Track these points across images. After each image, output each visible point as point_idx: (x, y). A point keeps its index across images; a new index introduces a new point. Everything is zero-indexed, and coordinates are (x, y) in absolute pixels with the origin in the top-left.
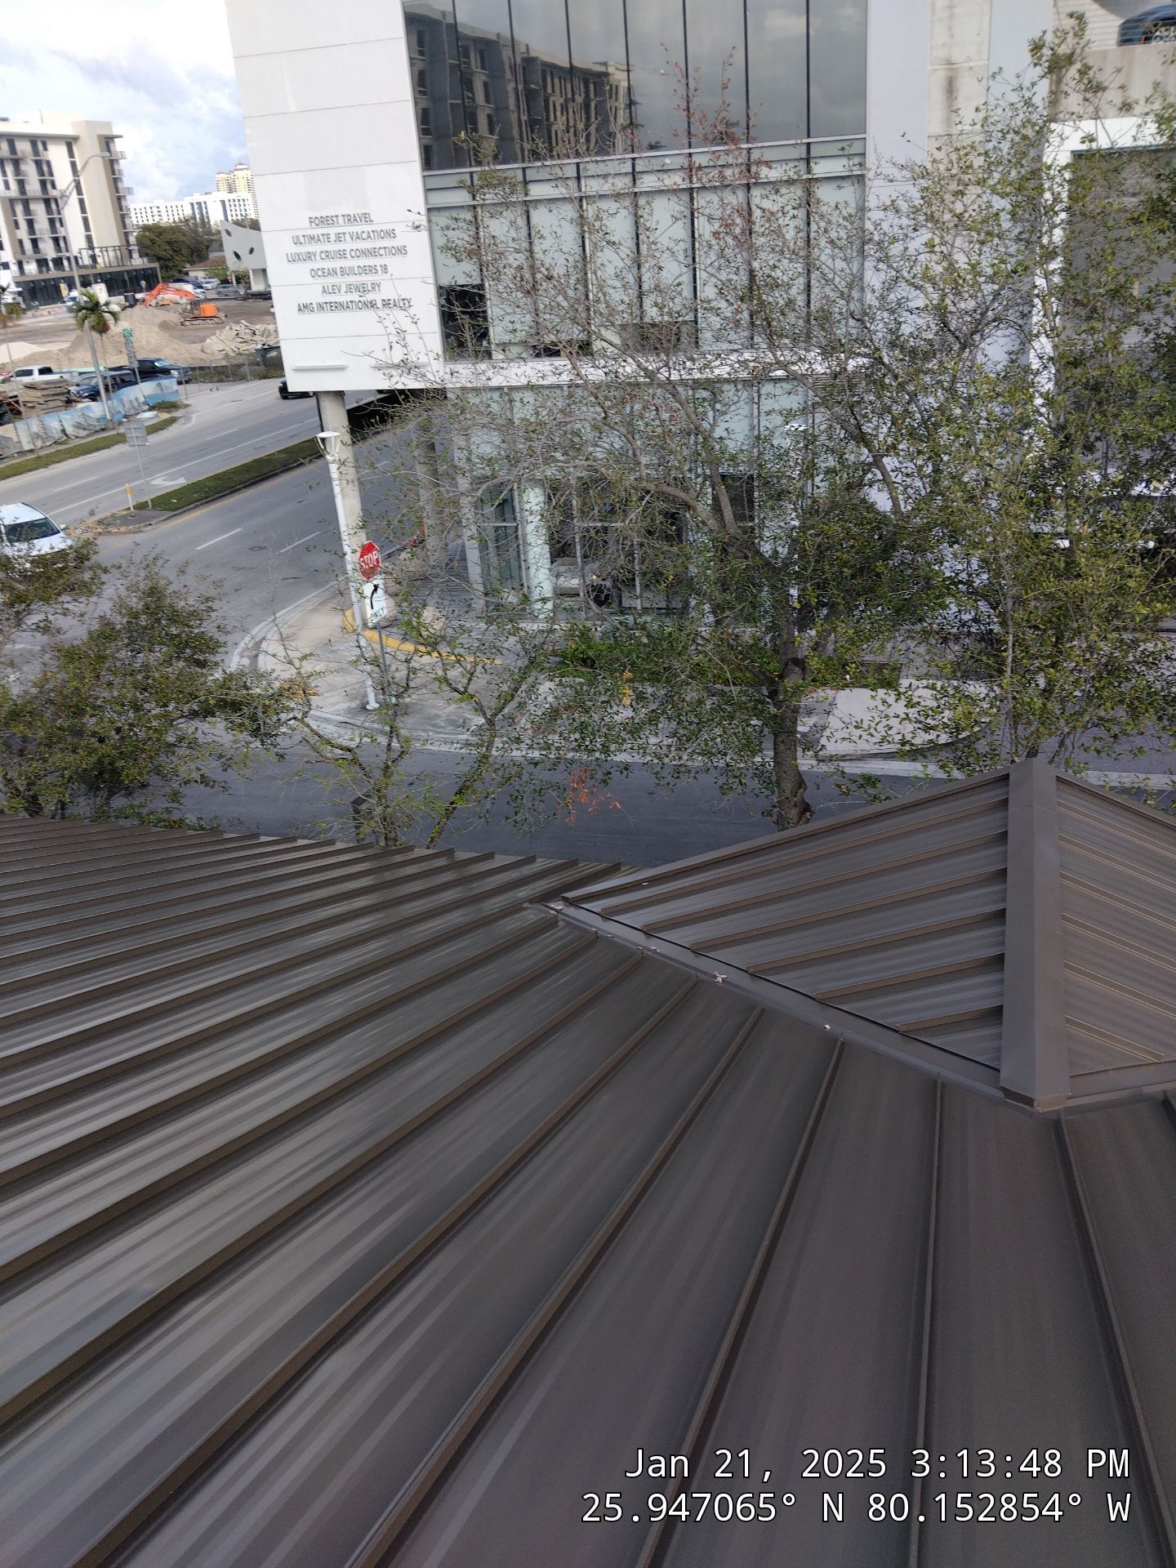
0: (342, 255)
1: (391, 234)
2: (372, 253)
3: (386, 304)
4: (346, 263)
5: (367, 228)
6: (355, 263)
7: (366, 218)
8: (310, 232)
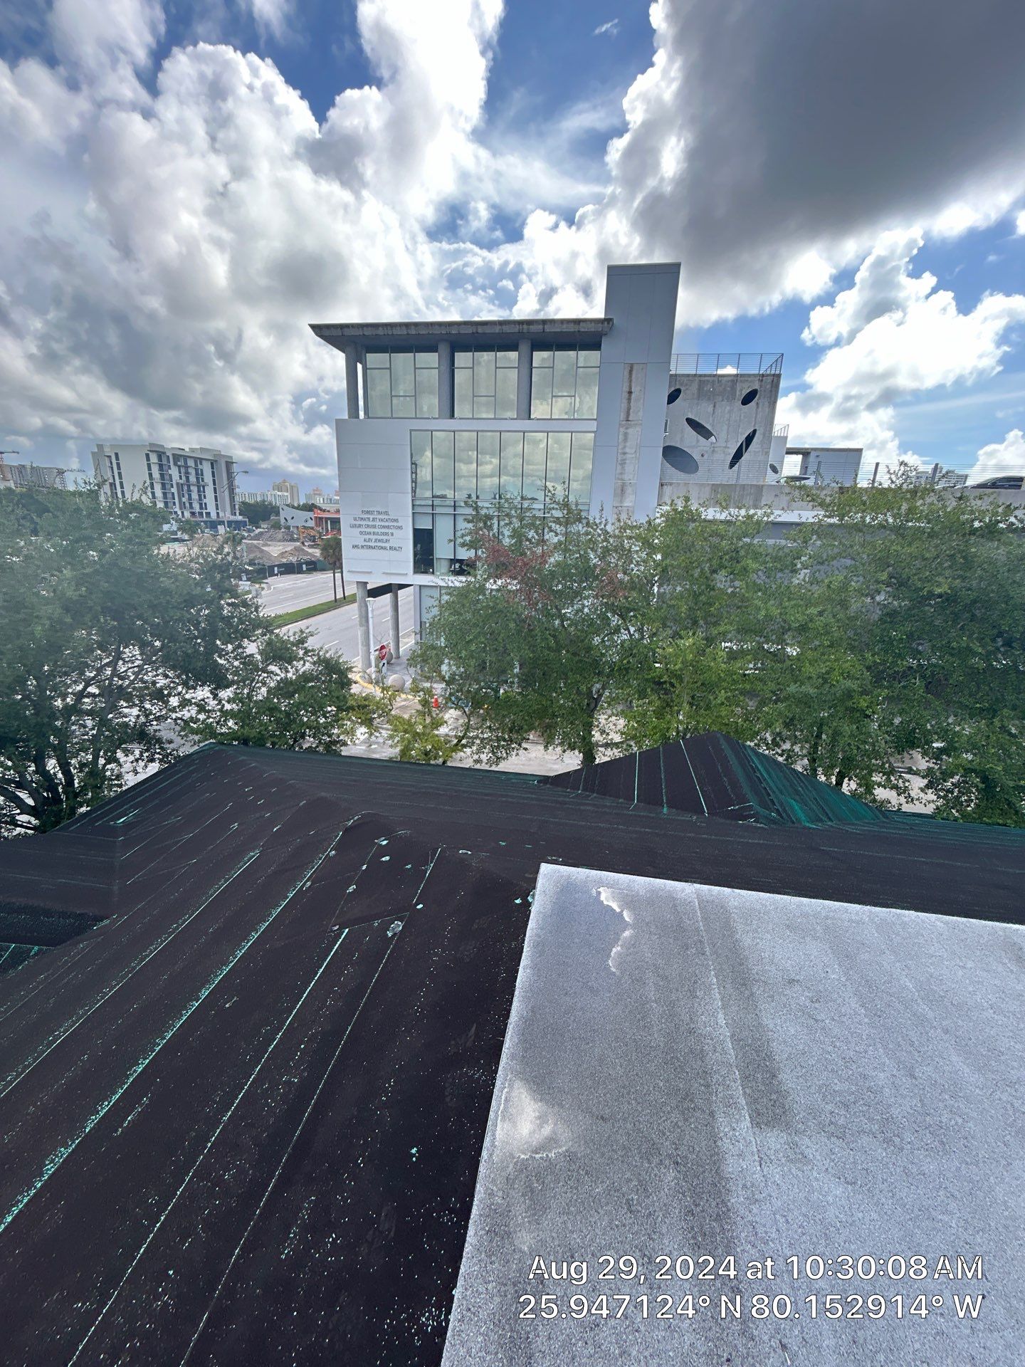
0: (374, 527)
1: (396, 520)
2: (388, 527)
3: (391, 548)
4: (376, 530)
5: (386, 517)
6: (380, 531)
7: (386, 513)
8: (362, 516)
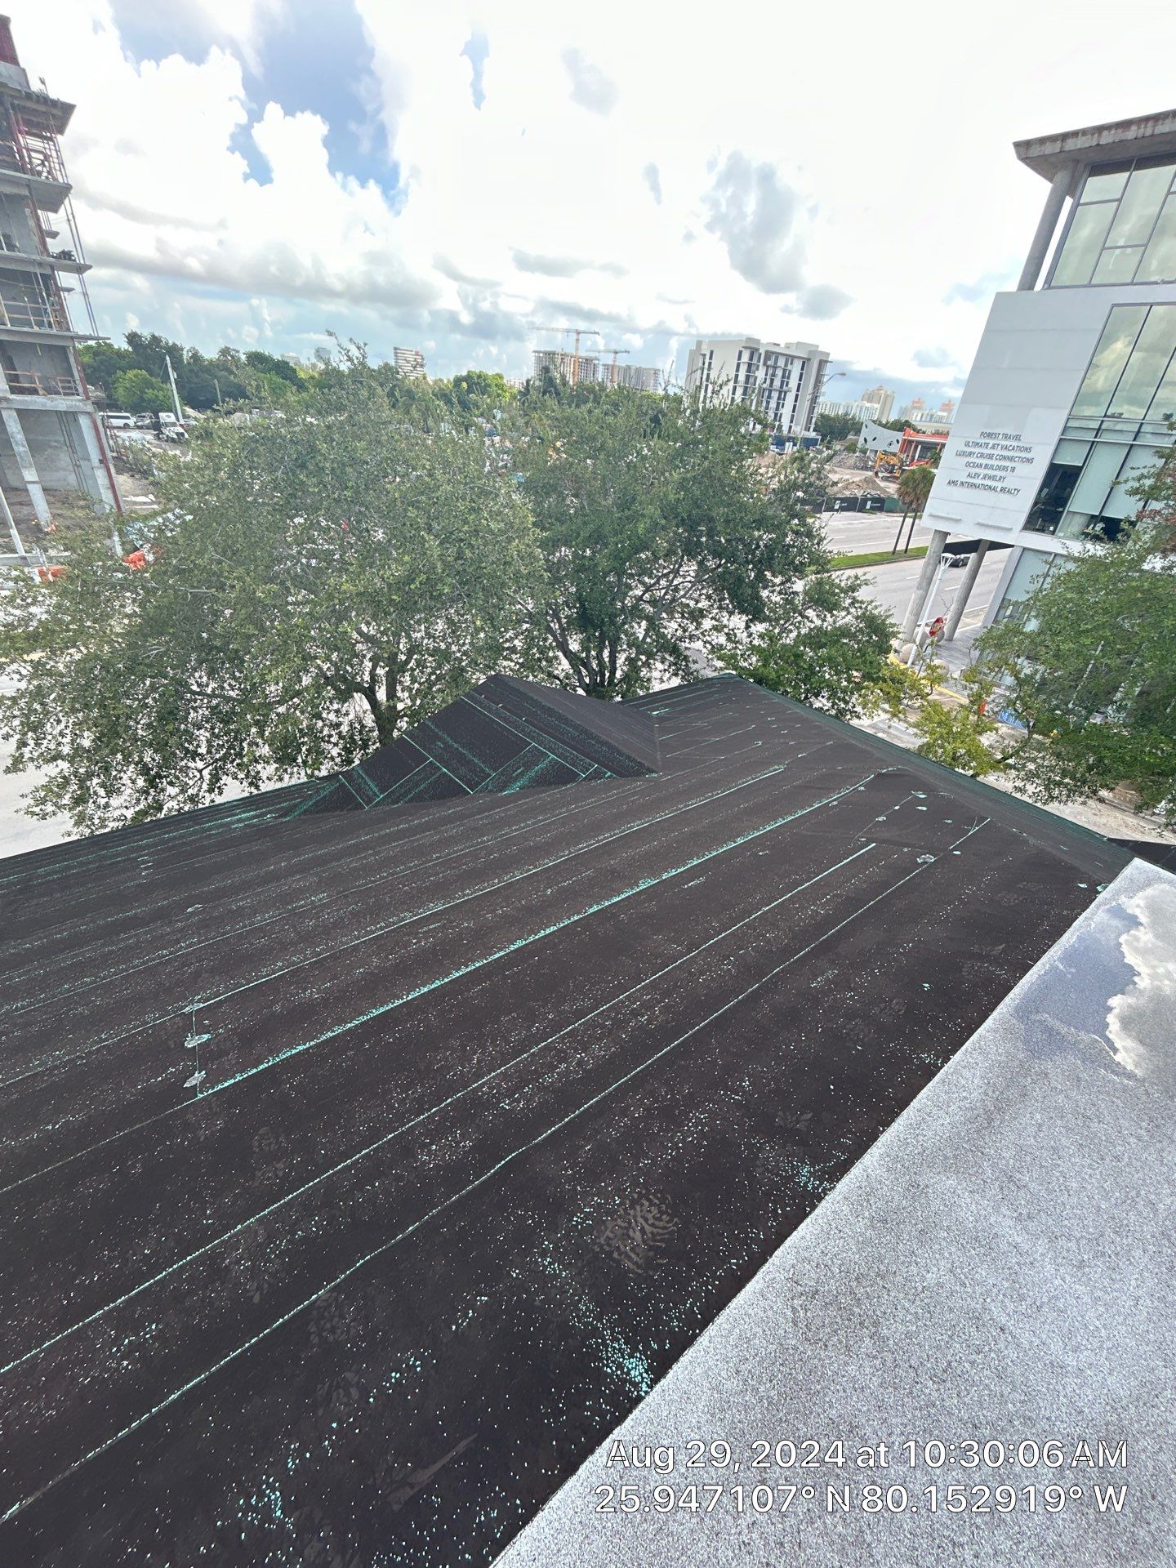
0: (990, 457)
2: (1011, 459)
3: (1003, 490)
4: (990, 462)
5: (1015, 444)
6: (996, 463)
7: (1017, 438)
8: (978, 441)
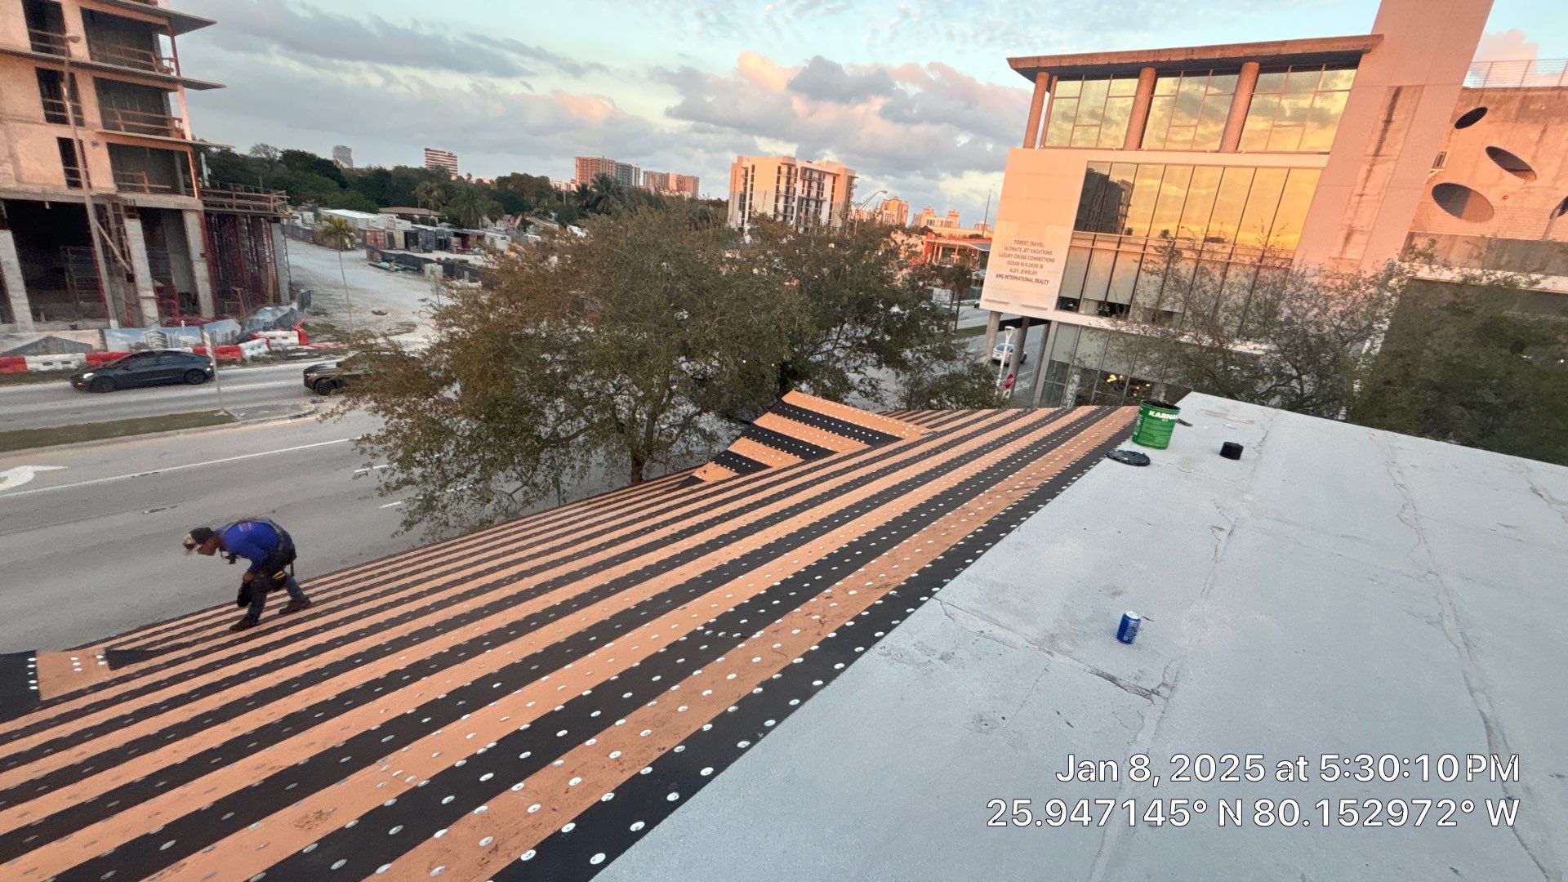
0: (1024, 257)
1: (1049, 253)
2: (1039, 259)
3: (1037, 281)
4: (1025, 261)
5: (1040, 249)
6: (1029, 262)
7: (1041, 244)
8: (1013, 246)
